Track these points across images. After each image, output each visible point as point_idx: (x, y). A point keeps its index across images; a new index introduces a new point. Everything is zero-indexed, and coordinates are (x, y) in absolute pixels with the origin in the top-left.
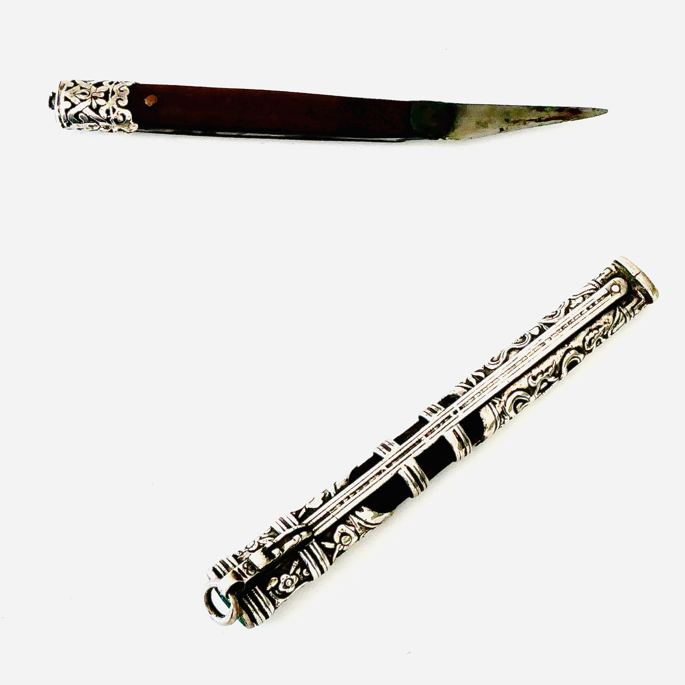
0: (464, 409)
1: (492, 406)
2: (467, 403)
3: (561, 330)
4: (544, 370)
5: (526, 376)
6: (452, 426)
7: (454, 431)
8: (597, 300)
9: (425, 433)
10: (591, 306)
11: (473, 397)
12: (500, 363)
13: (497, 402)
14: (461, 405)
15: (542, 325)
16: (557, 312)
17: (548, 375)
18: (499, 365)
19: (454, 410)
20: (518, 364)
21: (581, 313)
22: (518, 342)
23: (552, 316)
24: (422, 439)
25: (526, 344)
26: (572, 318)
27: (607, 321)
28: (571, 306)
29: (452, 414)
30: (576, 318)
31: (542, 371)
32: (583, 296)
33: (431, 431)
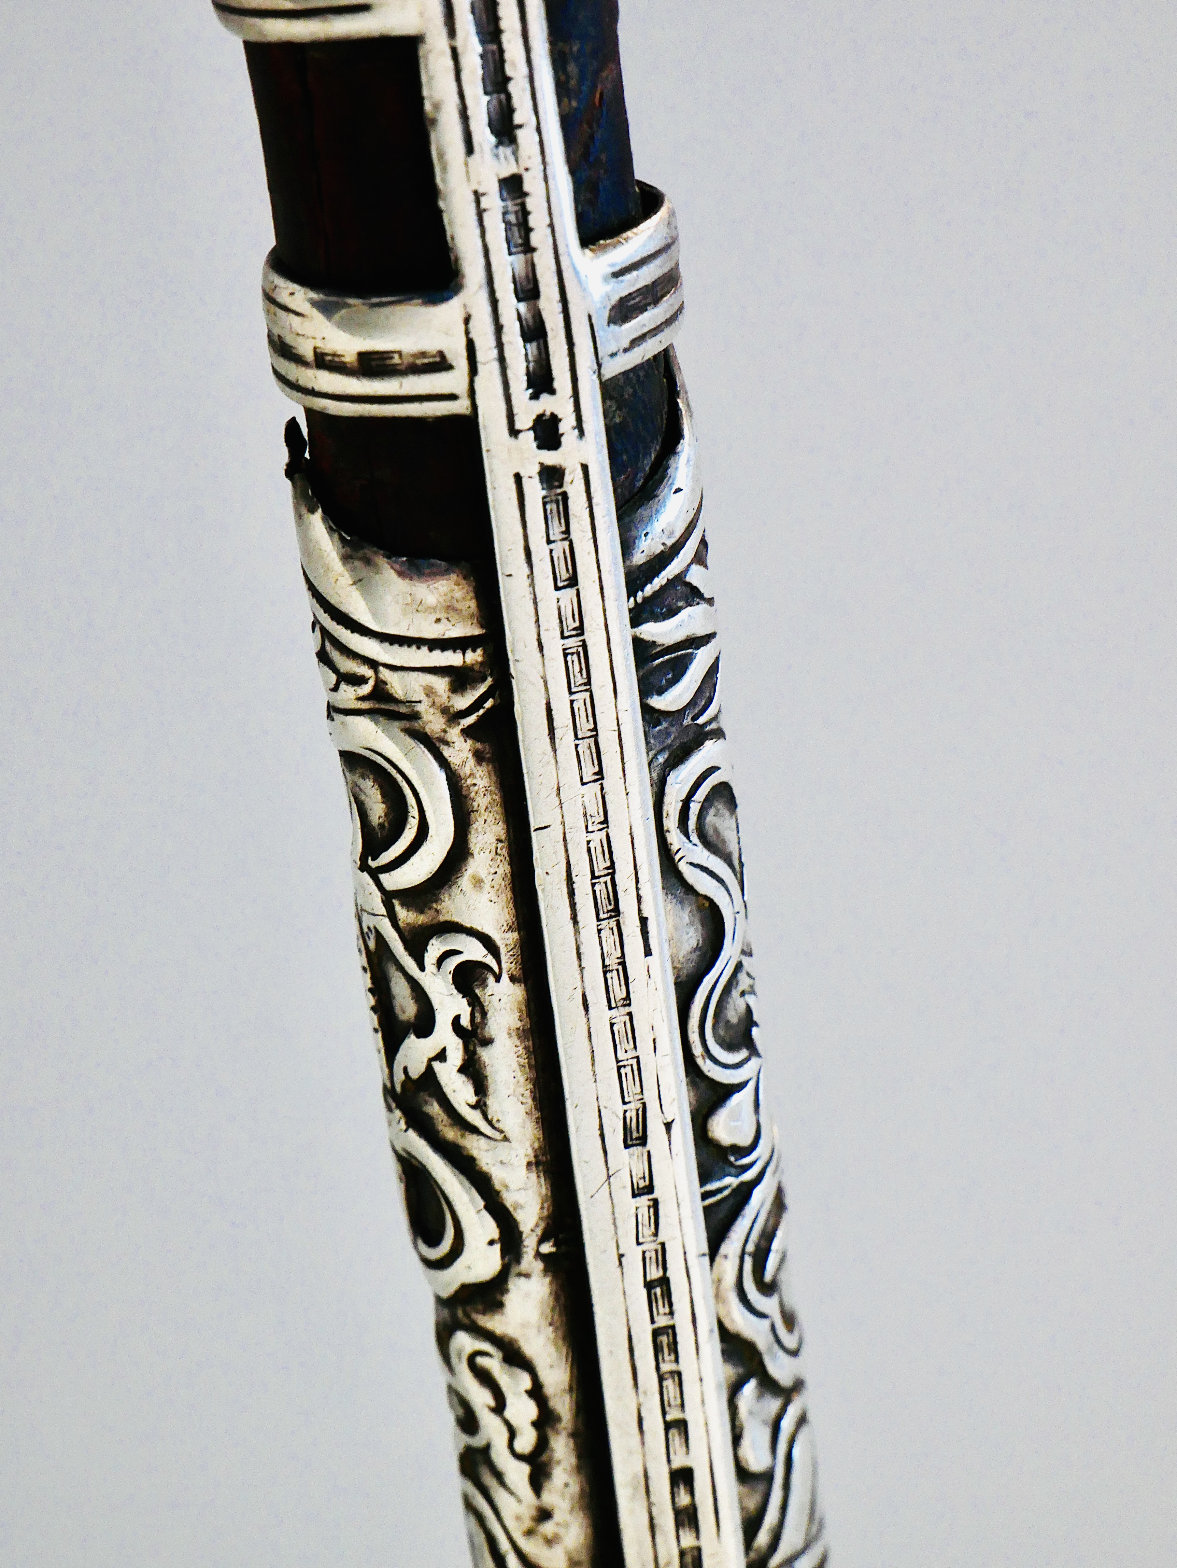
0: (535, 491)
1: (453, 659)
2: (556, 530)
3: (655, 1273)
4: (485, 1054)
5: (506, 940)
6: (473, 370)
7: (441, 364)
8: (699, 1550)
9: (532, 184)
10: (684, 1499)
11: (573, 581)
12: (675, 838)
13: (462, 702)
14: (574, 487)
15: (749, 1176)
16: (768, 1288)
17: (441, 1056)
18: (671, 822)
19: (567, 425)
20: (610, 939)
21: (682, 1426)
22: (735, 993)
23: (761, 1256)
24: (505, 151)
25: (694, 1037)
26: (687, 1364)
27: (548, 1528)
28: (750, 1388)
29: (546, 404)
30: (669, 1384)
31: (487, 1042)
32: (768, 1477)
33: (525, 229)
